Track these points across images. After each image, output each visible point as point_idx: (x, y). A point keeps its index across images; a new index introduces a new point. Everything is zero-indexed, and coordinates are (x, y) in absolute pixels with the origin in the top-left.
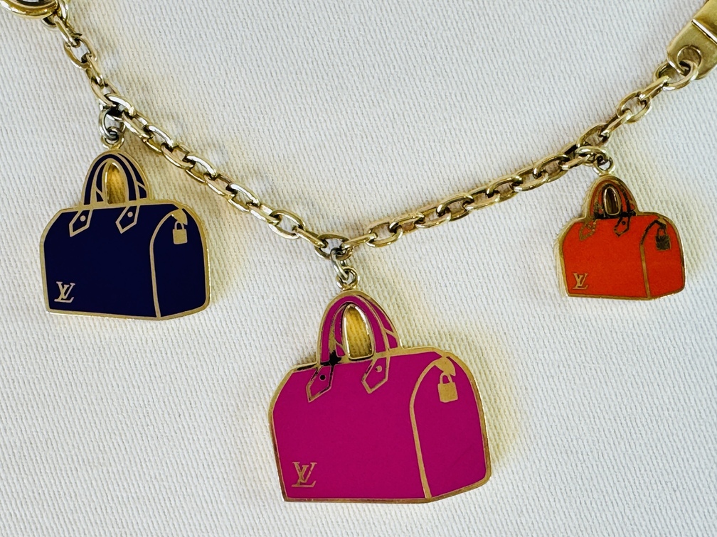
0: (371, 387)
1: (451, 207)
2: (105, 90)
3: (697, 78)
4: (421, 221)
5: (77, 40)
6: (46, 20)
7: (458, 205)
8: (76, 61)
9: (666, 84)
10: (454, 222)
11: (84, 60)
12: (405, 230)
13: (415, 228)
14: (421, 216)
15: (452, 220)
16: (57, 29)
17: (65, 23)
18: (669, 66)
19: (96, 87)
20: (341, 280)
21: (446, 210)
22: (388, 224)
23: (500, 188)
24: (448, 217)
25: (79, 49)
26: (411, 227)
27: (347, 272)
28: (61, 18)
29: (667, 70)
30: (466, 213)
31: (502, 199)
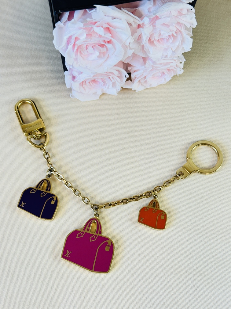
0: (91, 240)
1: (124, 201)
2: (51, 166)
3: (181, 179)
4: (116, 204)
5: (47, 154)
6: (40, 149)
7: (126, 200)
8: (45, 158)
9: (175, 179)
10: (124, 205)
11: (47, 158)
12: (112, 206)
13: (115, 205)
14: (116, 202)
15: (123, 204)
16: (42, 151)
17: (44, 150)
18: (177, 176)
19: (48, 164)
20: (95, 215)
21: (122, 202)
22: (109, 204)
23: (135, 198)
24: (123, 203)
25: (46, 156)
26: (114, 205)
27: (97, 214)
28: (44, 149)
29: (176, 176)
30: (127, 203)
31: (135, 201)
